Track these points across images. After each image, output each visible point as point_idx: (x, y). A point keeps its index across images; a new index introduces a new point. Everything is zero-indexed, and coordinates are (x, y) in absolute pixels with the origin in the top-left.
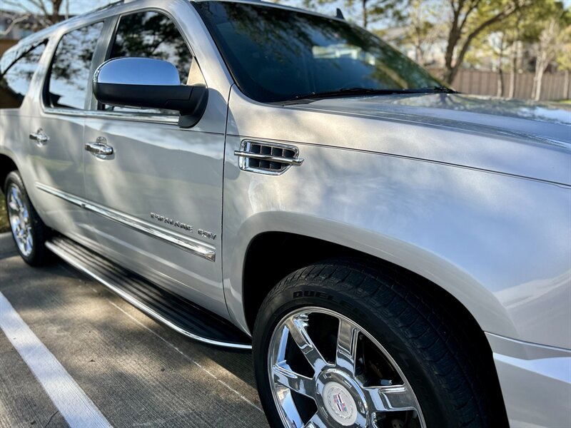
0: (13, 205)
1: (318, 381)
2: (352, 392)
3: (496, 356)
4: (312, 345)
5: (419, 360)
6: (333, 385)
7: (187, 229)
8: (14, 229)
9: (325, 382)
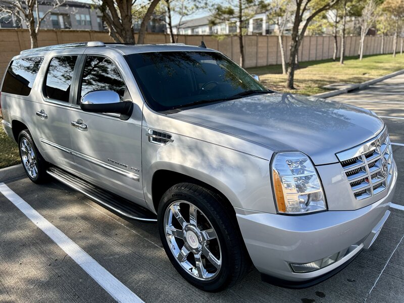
0: (23, 149)
1: (184, 231)
2: (196, 234)
3: (237, 215)
4: (181, 216)
5: (215, 218)
6: (190, 232)
7: (126, 167)
8: (25, 163)
9: (186, 231)
